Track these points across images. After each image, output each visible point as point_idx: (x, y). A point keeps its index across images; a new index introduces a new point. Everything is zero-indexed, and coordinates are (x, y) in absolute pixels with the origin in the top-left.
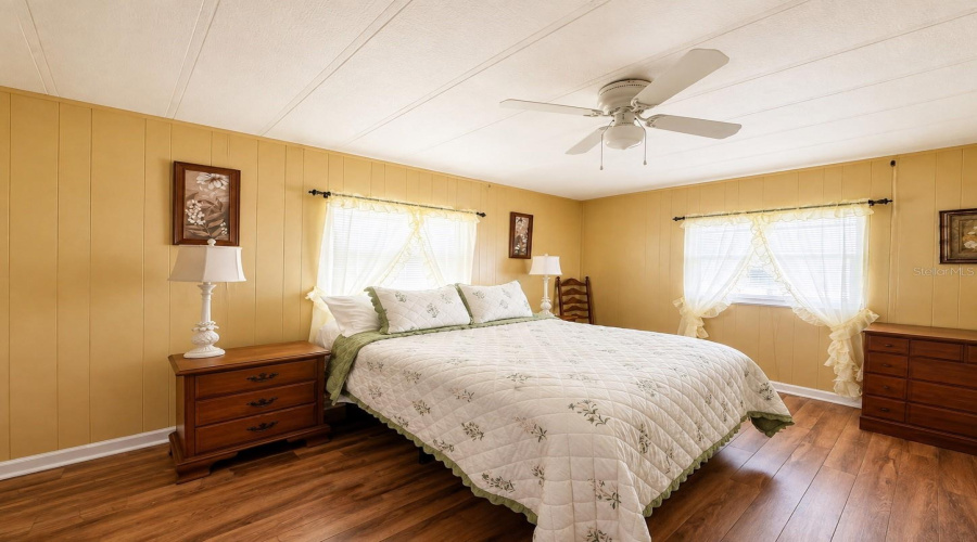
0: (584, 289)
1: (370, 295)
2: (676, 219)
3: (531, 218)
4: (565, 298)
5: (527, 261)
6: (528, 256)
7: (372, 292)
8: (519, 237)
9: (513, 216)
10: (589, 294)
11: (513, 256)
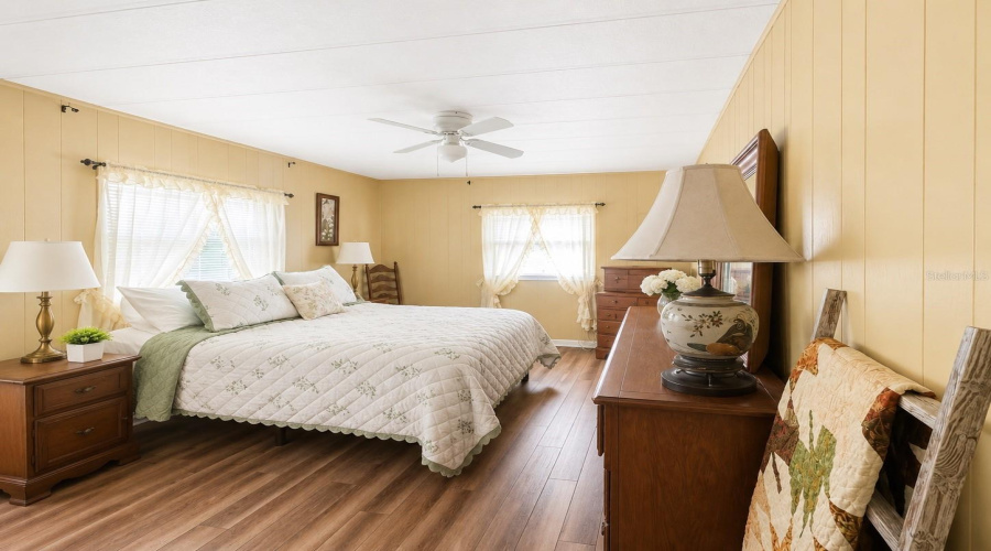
0: (393, 276)
1: (183, 290)
2: (475, 207)
3: (336, 199)
4: (374, 285)
5: (335, 248)
6: (335, 242)
7: (186, 287)
8: (325, 221)
9: (319, 197)
10: (397, 281)
11: (319, 243)
